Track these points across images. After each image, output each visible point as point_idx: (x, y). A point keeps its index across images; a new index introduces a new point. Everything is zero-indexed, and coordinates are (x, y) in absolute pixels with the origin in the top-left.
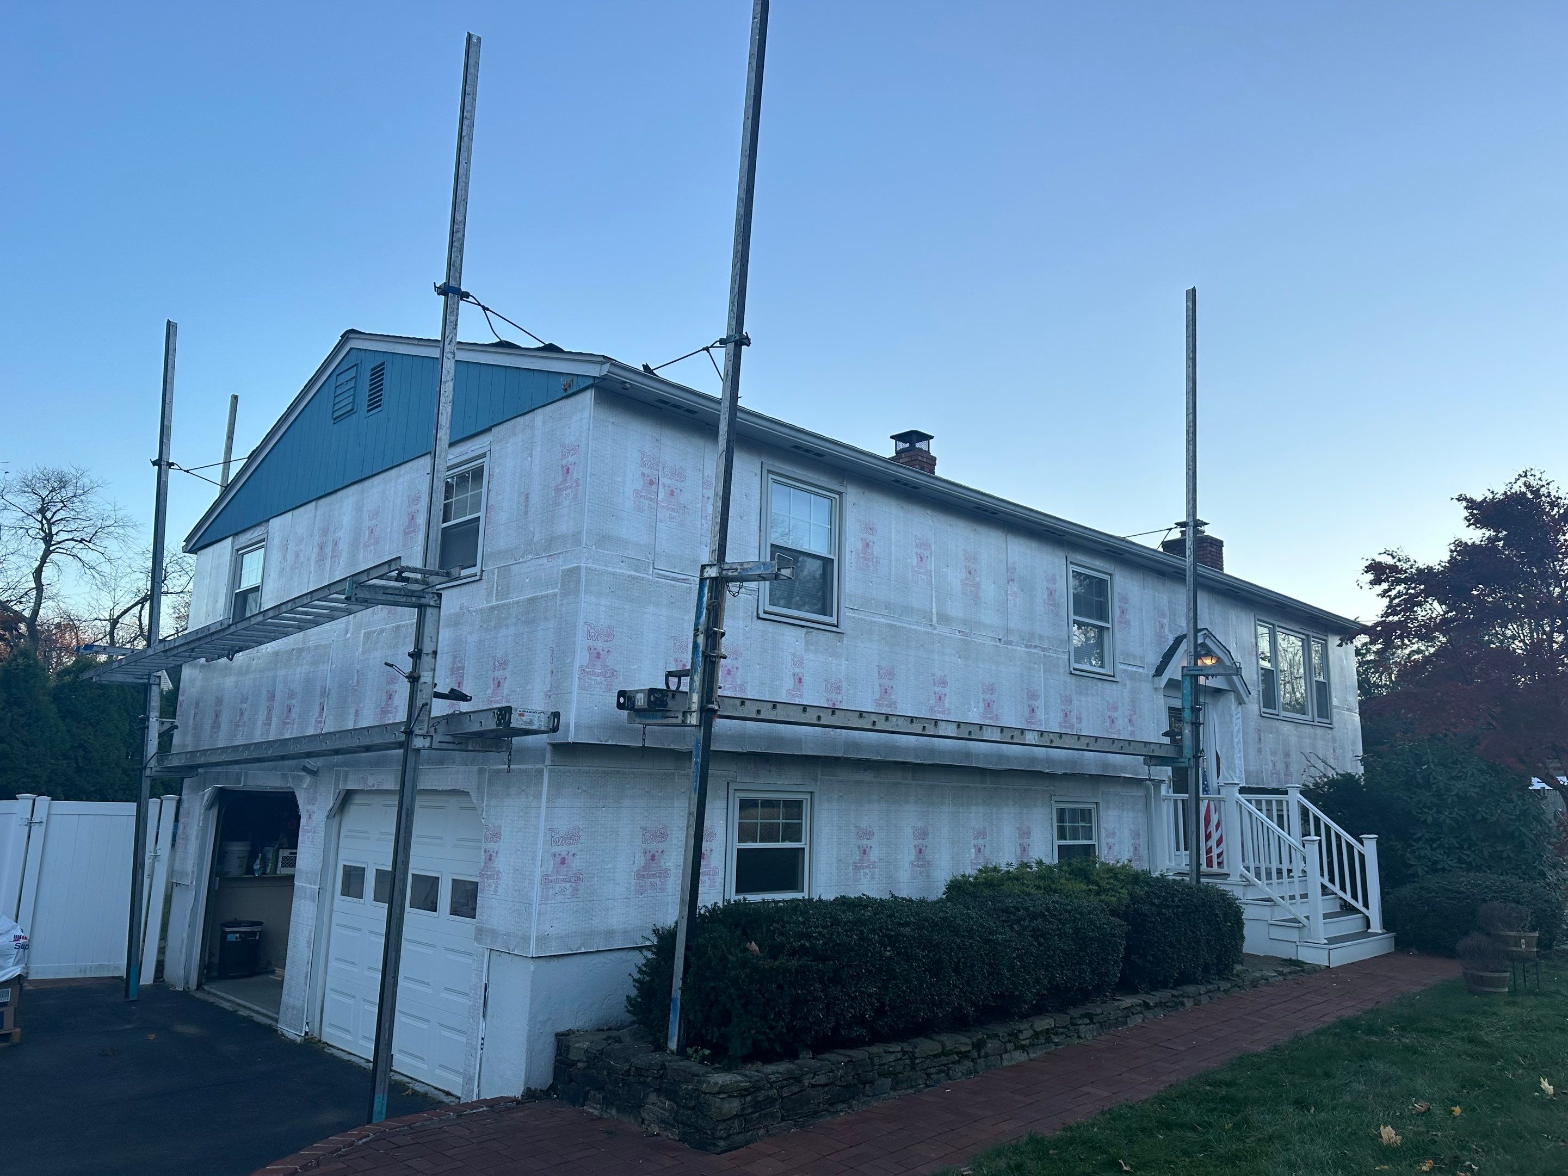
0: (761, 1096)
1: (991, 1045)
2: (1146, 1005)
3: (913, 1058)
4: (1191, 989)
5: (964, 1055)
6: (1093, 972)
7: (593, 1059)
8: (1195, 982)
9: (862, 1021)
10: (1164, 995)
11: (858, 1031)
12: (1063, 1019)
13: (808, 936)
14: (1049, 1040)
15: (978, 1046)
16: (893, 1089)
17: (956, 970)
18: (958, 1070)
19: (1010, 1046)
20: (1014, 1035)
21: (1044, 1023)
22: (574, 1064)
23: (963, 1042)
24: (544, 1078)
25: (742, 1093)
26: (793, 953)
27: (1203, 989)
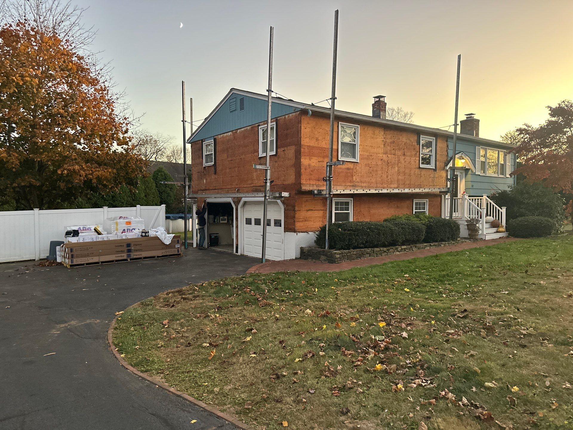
0: (343, 255)
1: (391, 250)
2: (431, 245)
3: (374, 251)
4: (443, 243)
5: (385, 252)
6: (416, 237)
7: (309, 251)
8: (445, 241)
9: (363, 244)
10: (436, 243)
11: (362, 245)
12: (409, 247)
13: (352, 227)
14: (405, 251)
15: (388, 250)
16: (369, 256)
17: (383, 235)
18: (383, 254)
19: (396, 251)
20: (397, 249)
21: (403, 247)
22: (305, 252)
23: (385, 249)
24: (299, 256)
25: (340, 254)
26: (349, 230)
27: (447, 243)
